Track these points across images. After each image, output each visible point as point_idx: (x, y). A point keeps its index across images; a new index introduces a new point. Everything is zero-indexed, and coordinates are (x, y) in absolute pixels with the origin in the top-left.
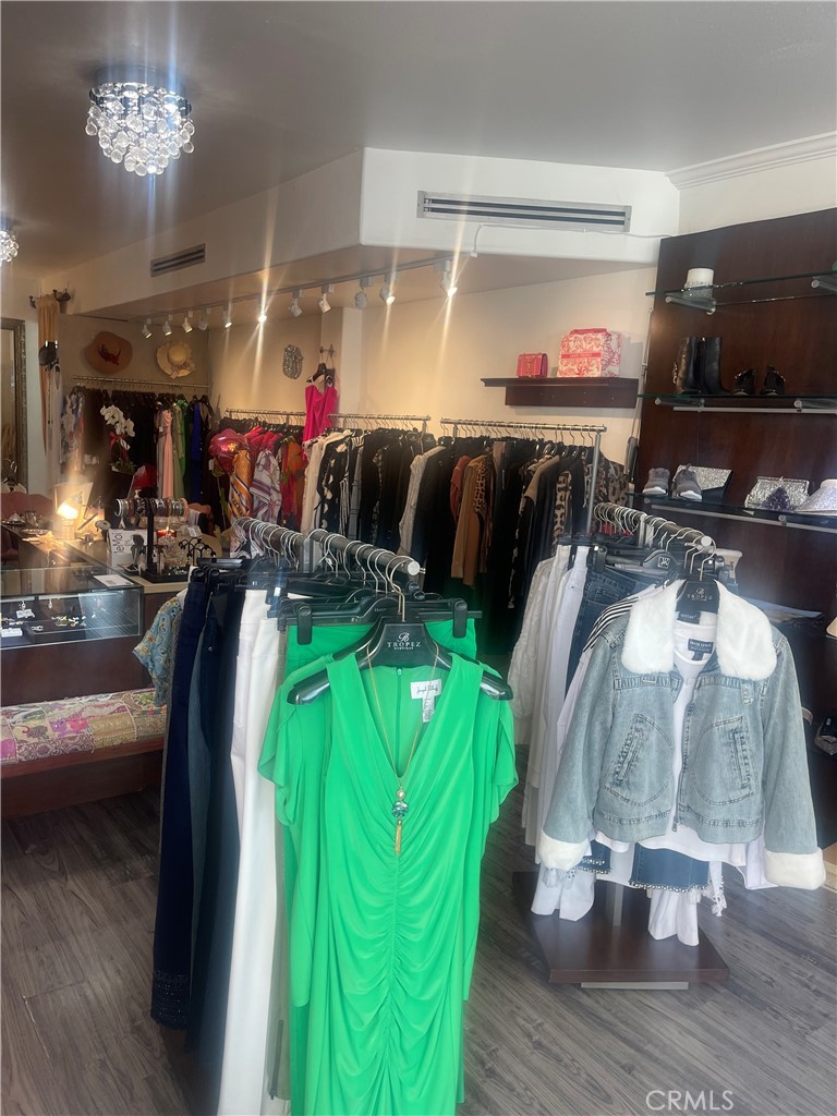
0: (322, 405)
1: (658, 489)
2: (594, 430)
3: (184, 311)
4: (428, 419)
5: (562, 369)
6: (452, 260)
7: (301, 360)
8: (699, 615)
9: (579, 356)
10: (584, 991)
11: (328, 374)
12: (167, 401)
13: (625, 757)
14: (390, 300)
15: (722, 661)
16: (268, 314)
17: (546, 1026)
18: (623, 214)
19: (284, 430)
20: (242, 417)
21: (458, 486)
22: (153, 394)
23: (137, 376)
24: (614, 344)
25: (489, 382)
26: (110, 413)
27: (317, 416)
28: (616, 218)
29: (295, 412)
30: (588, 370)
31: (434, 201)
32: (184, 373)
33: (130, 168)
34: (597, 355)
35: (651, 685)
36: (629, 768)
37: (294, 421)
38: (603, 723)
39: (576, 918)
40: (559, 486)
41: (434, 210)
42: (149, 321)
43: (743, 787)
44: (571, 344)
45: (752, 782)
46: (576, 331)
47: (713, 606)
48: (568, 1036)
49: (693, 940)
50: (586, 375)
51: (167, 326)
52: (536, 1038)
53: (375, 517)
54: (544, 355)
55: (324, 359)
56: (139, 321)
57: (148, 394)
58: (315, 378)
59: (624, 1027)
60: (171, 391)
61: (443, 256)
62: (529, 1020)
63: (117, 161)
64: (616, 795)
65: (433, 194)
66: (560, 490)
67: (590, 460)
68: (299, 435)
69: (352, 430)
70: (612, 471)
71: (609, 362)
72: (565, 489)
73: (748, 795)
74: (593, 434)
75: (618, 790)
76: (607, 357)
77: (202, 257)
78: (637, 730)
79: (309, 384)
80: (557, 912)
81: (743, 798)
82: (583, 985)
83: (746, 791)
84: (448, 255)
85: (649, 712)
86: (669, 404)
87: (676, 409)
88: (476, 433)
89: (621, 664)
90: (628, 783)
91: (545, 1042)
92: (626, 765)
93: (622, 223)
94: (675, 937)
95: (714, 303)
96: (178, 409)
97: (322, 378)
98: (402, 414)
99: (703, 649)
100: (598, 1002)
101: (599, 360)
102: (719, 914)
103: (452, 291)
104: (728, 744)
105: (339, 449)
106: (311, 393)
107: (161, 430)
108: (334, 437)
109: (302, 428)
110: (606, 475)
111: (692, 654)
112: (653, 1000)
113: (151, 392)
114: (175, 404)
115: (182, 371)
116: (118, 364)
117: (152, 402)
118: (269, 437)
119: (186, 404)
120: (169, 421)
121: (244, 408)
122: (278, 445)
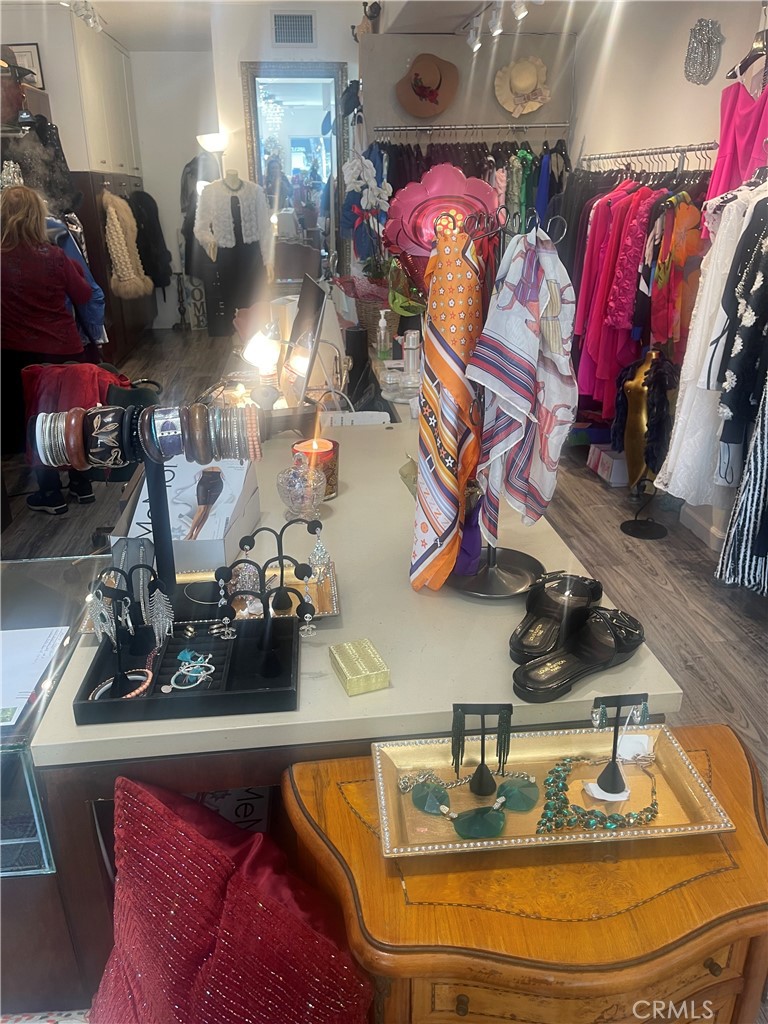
7: (719, 44)
12: (503, 153)
19: (672, 181)
20: (607, 166)
22: (484, 146)
23: (461, 119)
27: (740, 145)
29: (696, 143)
32: (532, 106)
37: (693, 163)
57: (476, 146)
60: (510, 139)
68: (700, 188)
79: (732, 82)
109: (707, 174)
113: (481, 142)
114: (513, 157)
115: (530, 103)
116: (437, 103)
117: (481, 157)
118: (643, 197)
119: (530, 157)
120: (503, 185)
121: (611, 150)
122: (655, 212)
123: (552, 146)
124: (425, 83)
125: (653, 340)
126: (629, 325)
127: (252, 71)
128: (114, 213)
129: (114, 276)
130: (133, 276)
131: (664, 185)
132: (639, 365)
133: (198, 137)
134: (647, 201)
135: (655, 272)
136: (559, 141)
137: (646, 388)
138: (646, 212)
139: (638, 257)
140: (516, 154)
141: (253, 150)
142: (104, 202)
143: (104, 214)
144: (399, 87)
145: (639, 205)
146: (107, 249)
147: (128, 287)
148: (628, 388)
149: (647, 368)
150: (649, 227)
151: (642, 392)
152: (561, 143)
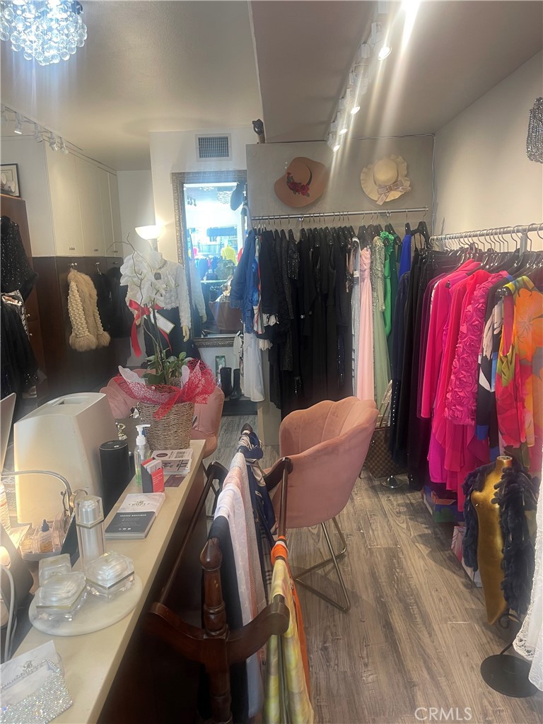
22: (350, 229)
32: (394, 195)
57: (343, 229)
60: (374, 221)
107: (357, 274)
113: (348, 226)
114: (376, 238)
115: (392, 192)
116: (308, 195)
117: (346, 238)
119: (392, 237)
120: (368, 261)
123: (414, 227)
124: (296, 180)
125: (502, 443)
126: (471, 422)
127: (180, 180)
128: (75, 287)
129: (73, 334)
130: (87, 333)
131: (508, 267)
132: (487, 473)
133: (136, 229)
134: (482, 285)
136: (420, 223)
137: (497, 506)
138: (482, 296)
140: (379, 235)
141: (181, 237)
142: (68, 278)
143: (67, 286)
144: (277, 185)
145: (474, 289)
146: (68, 313)
147: (82, 343)
148: (476, 501)
149: (497, 479)
150: (485, 314)
151: (493, 510)
152: (422, 225)
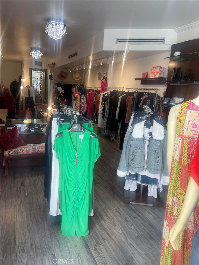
0: (104, 85)
1: (166, 102)
2: (156, 90)
3: (76, 66)
4: (124, 88)
5: (151, 76)
6: (124, 53)
7: (101, 76)
8: (150, 127)
9: (154, 73)
10: (131, 204)
11: (105, 79)
12: (75, 85)
13: (133, 155)
14: (113, 62)
15: (153, 136)
16: (91, 66)
17: (121, 209)
18: (163, 40)
19: (97, 91)
20: (89, 89)
21: (127, 103)
22: (72, 84)
23: (68, 80)
24: (162, 70)
25: (136, 79)
26: (59, 88)
27: (103, 88)
28: (162, 41)
29: (99, 87)
30: (156, 76)
31: (120, 40)
32: (78, 79)
33: (54, 38)
34: (158, 72)
35: (139, 141)
36: (134, 157)
37: (99, 89)
38: (129, 148)
39: (133, 191)
40: (147, 102)
41: (120, 42)
42: (70, 68)
43: (158, 162)
44: (153, 70)
45: (160, 161)
46: (154, 67)
47: (152, 125)
48: (124, 211)
49: (156, 196)
50: (156, 77)
51: (74, 69)
52: (118, 210)
53: (112, 110)
54: (147, 73)
55: (105, 75)
56: (69, 68)
57: (71, 84)
58: (103, 80)
59: (136, 211)
60: (75, 83)
61: (122, 52)
62: (118, 207)
63: (51, 37)
64: (131, 162)
65: (119, 38)
66: (147, 103)
67: (155, 97)
68: (100, 92)
69: (109, 91)
70: (160, 99)
71: (161, 74)
72: (149, 103)
73: (159, 164)
74: (156, 91)
75: (132, 161)
76: (160, 73)
77: (77, 54)
78: (136, 150)
79: (102, 81)
80: (129, 189)
81: (158, 164)
82: (131, 203)
83: (158, 163)
84: (123, 52)
85: (138, 146)
86: (169, 83)
87: (171, 84)
88: (133, 91)
89: (132, 136)
90: (134, 160)
91: (119, 211)
92: (133, 157)
93: (163, 42)
94: (153, 196)
95: (182, 59)
96: (77, 87)
97: (104, 80)
98: (119, 87)
99: (150, 134)
100: (133, 206)
101: (158, 73)
102: (161, 191)
103: (124, 59)
104: (155, 153)
105: (106, 95)
106: (102, 83)
107: (73, 92)
108: (106, 92)
109: (100, 91)
110: (159, 100)
111: (149, 135)
112: (145, 207)
116: (64, 78)
117: (71, 86)
118: (93, 93)
119: (79, 86)
120: (75, 90)
121: (90, 87)
122: (95, 95)
123: (81, 85)
124: (63, 75)
125: (96, 110)
126: (93, 108)
127: (31, 70)
131: (96, 92)
132: (94, 113)
133: (21, 79)
135: (95, 102)
139: (93, 100)
148: (93, 115)
149: (95, 113)
151: (95, 116)
152: (83, 85)
